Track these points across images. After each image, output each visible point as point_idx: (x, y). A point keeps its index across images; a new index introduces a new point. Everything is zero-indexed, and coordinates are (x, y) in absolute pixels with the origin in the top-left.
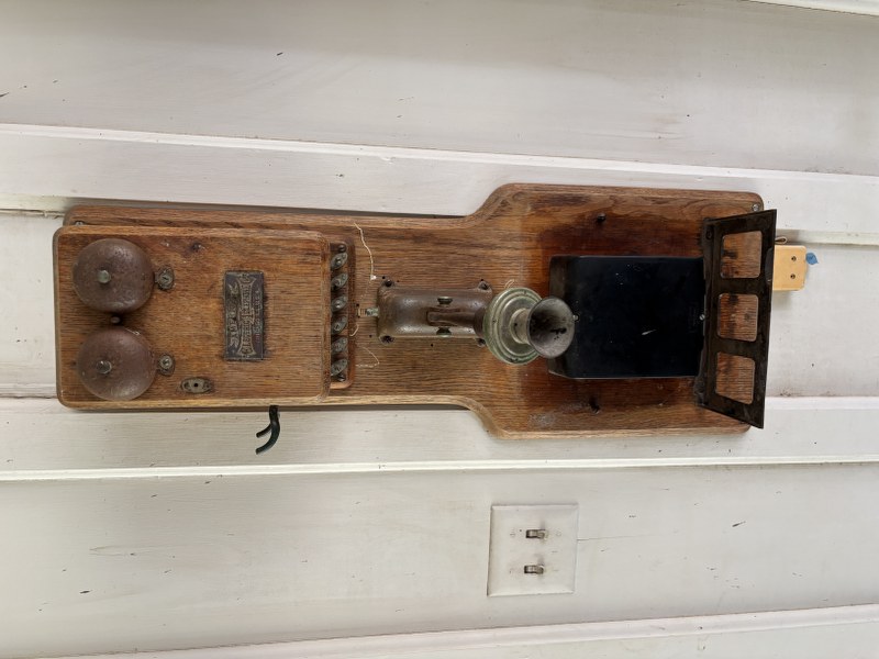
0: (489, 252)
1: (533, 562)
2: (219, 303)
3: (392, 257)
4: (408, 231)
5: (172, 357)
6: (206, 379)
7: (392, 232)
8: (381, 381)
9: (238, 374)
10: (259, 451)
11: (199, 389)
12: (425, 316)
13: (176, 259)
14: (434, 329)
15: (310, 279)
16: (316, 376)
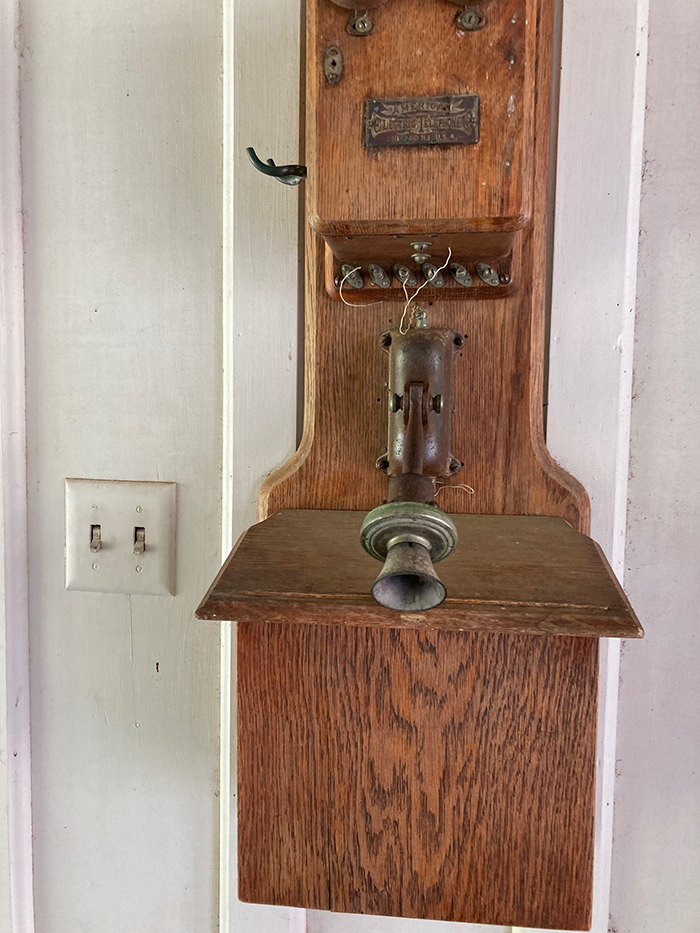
0: (499, 474)
1: (105, 534)
2: (439, 89)
3: (494, 346)
4: (527, 366)
5: (370, 32)
6: (342, 75)
7: (526, 347)
8: (335, 334)
9: (347, 117)
10: (251, 151)
11: (329, 69)
12: (417, 379)
13: (495, 32)
14: (400, 392)
15: (470, 203)
16: (343, 213)
